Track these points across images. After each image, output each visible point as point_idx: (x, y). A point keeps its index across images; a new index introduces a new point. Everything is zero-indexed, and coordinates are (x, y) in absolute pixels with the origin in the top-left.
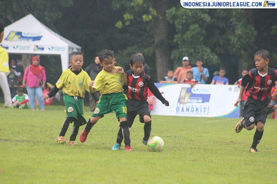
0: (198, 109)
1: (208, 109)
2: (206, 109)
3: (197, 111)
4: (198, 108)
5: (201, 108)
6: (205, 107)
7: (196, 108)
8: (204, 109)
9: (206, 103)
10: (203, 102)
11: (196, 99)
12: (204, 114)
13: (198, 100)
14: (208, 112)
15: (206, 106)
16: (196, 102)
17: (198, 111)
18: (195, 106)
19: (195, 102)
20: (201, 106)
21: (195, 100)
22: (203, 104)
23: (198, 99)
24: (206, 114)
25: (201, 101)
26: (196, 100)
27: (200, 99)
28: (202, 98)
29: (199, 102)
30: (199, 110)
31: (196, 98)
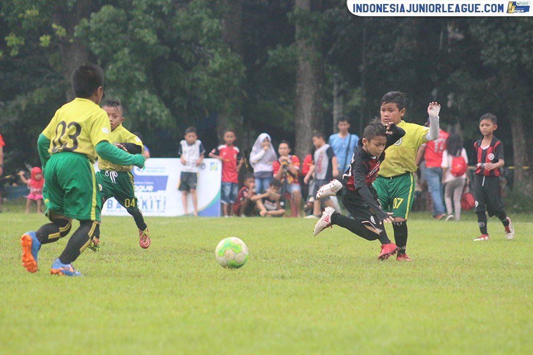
0: (147, 203)
1: (165, 202)
2: (161, 203)
3: (144, 206)
4: (146, 201)
5: (152, 201)
6: (158, 199)
7: (143, 201)
8: (156, 203)
9: (160, 193)
10: (155, 190)
11: (143, 185)
12: (158, 211)
13: (145, 188)
14: (165, 208)
15: (160, 197)
16: (143, 191)
17: (146, 208)
18: (141, 198)
19: (141, 190)
20: (151, 197)
21: (140, 186)
22: (154, 194)
23: (146, 186)
24: (160, 212)
25: (150, 188)
26: (143, 188)
27: (149, 185)
28: (152, 183)
29: (148, 191)
30: (149, 204)
31: (142, 183)
